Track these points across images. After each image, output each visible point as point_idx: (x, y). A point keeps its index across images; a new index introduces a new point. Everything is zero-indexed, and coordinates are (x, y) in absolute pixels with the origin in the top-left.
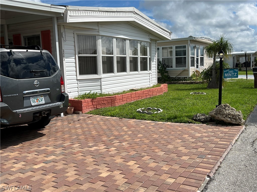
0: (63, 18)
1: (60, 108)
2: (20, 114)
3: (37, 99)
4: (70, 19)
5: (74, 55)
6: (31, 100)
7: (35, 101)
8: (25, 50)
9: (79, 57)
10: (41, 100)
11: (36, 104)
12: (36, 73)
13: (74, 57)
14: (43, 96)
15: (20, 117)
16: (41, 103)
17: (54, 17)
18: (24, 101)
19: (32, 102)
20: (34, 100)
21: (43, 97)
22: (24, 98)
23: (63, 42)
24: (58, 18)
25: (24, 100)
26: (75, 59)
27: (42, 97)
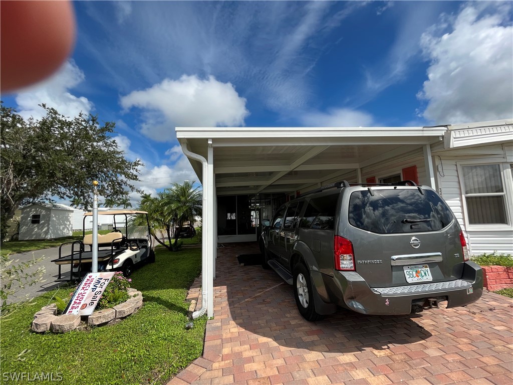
0: (442, 143)
1: (468, 294)
2: (386, 298)
3: (416, 271)
4: (455, 142)
5: (458, 195)
6: (405, 271)
7: (413, 275)
8: (392, 187)
9: (467, 198)
10: (425, 274)
11: (415, 280)
12: (413, 224)
13: (459, 199)
14: (428, 266)
15: (386, 304)
16: (425, 279)
17: (425, 145)
18: (393, 273)
19: (407, 277)
20: (411, 273)
21: (428, 269)
22: (393, 268)
23: (440, 178)
24: (432, 146)
25: (392, 271)
26: (461, 200)
27: (426, 269)
